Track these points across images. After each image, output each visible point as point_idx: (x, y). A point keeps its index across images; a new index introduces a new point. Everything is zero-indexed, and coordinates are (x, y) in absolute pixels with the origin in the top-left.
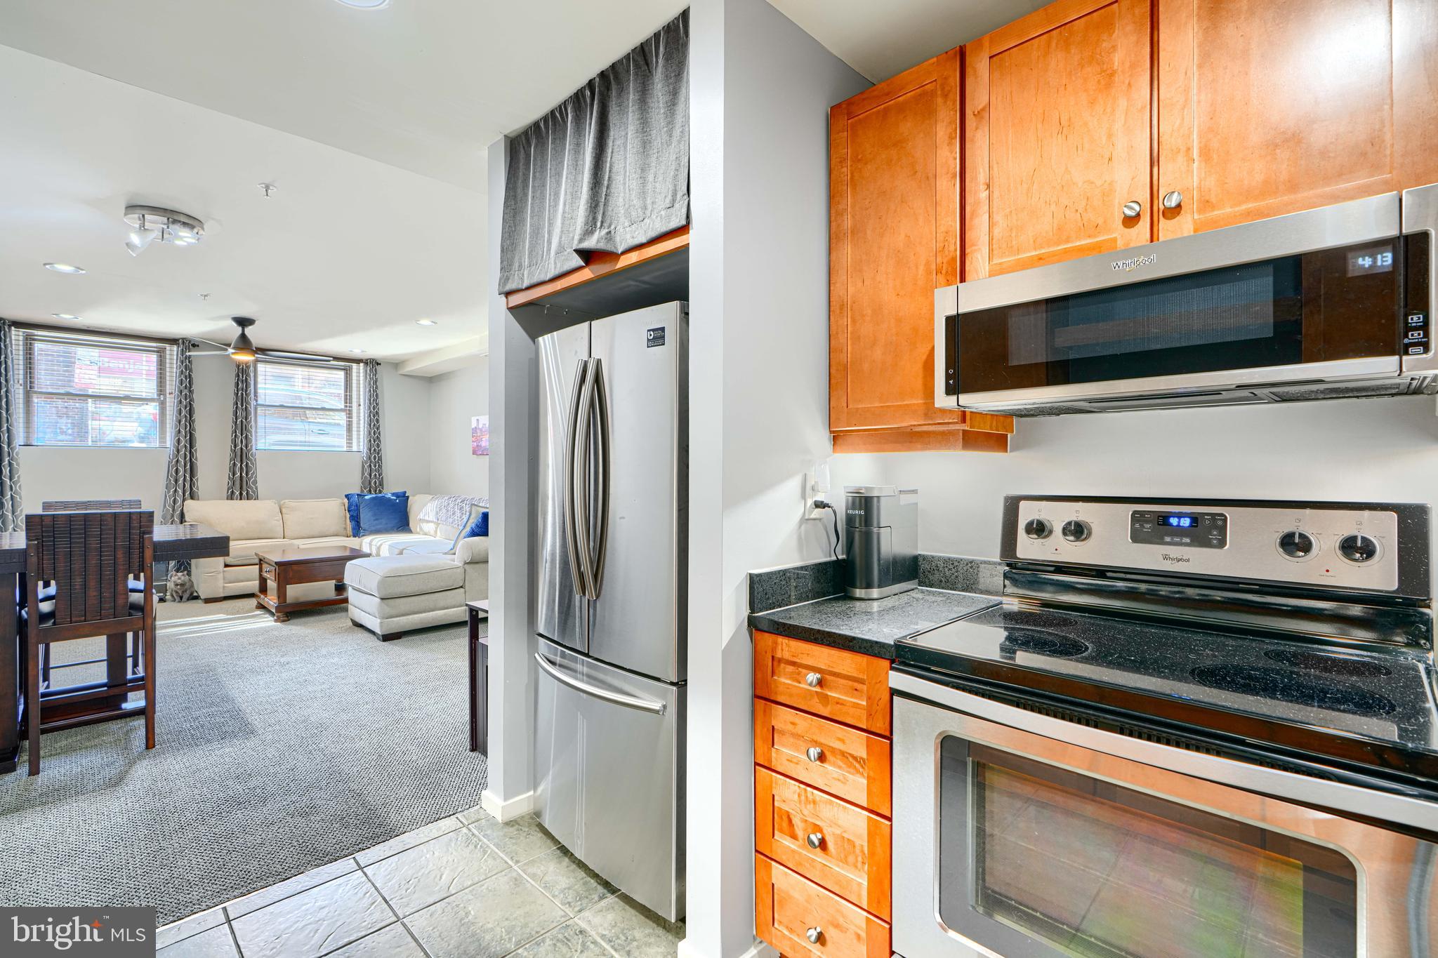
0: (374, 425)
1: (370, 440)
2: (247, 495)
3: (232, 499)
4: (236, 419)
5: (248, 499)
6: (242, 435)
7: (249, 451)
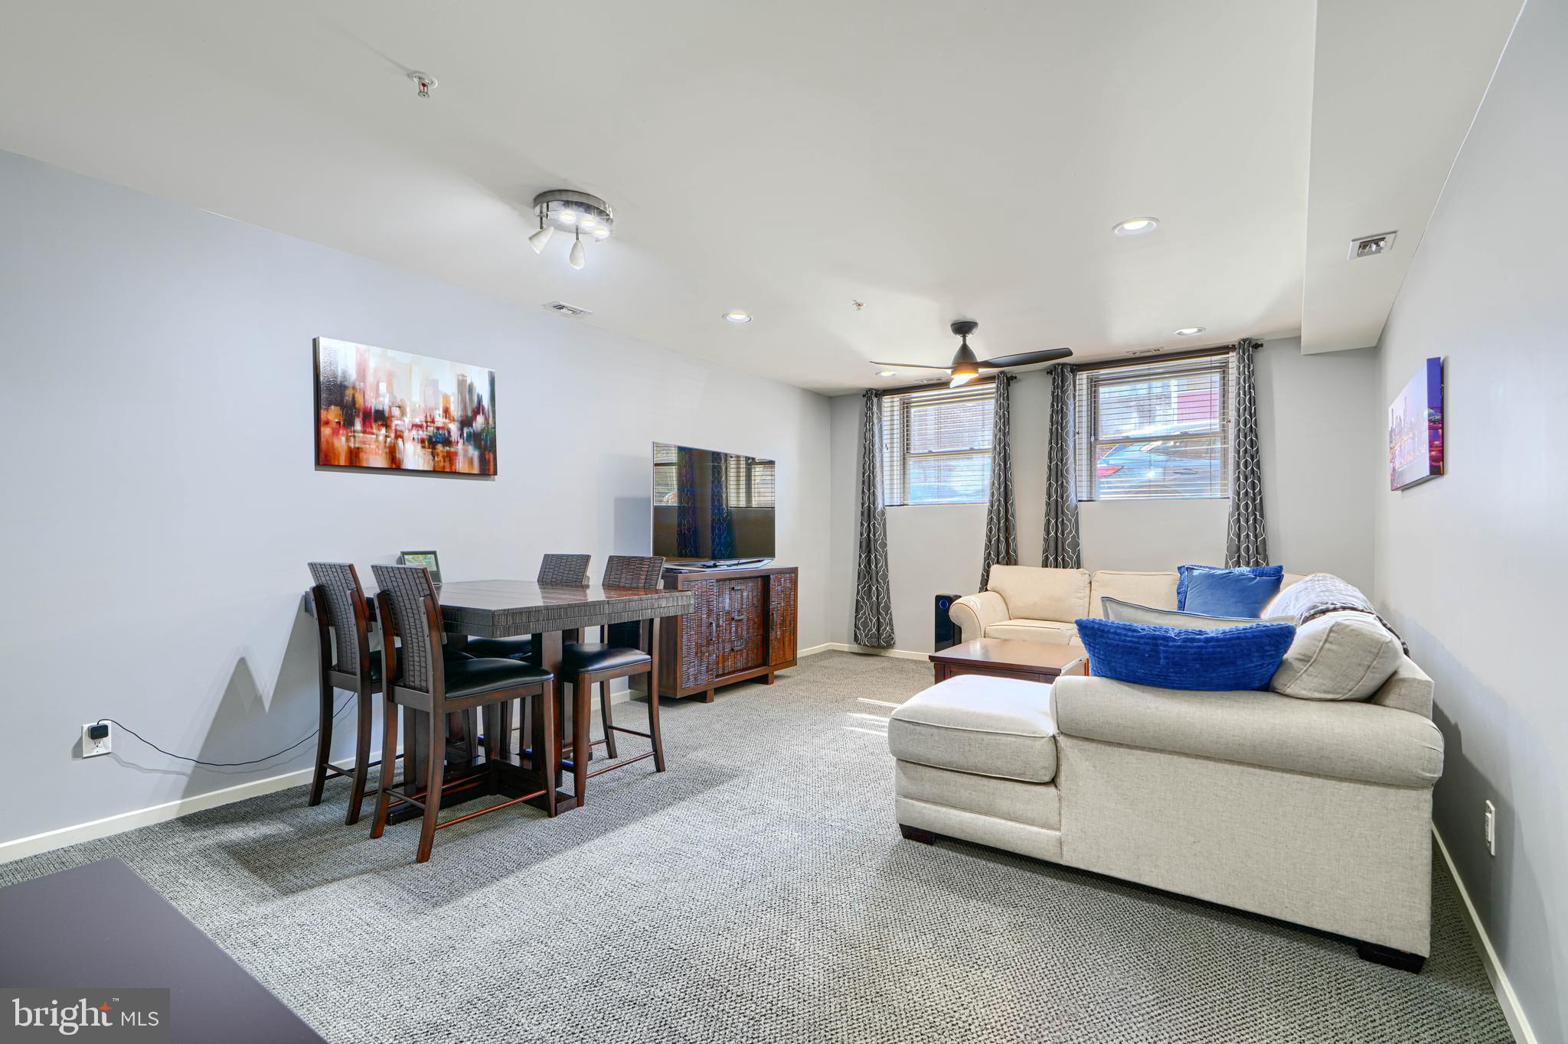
0: (1246, 451)
1: (1239, 478)
2: (1063, 562)
3: (1047, 567)
4: (1051, 463)
5: (1063, 568)
6: (1057, 483)
7: (1063, 503)
